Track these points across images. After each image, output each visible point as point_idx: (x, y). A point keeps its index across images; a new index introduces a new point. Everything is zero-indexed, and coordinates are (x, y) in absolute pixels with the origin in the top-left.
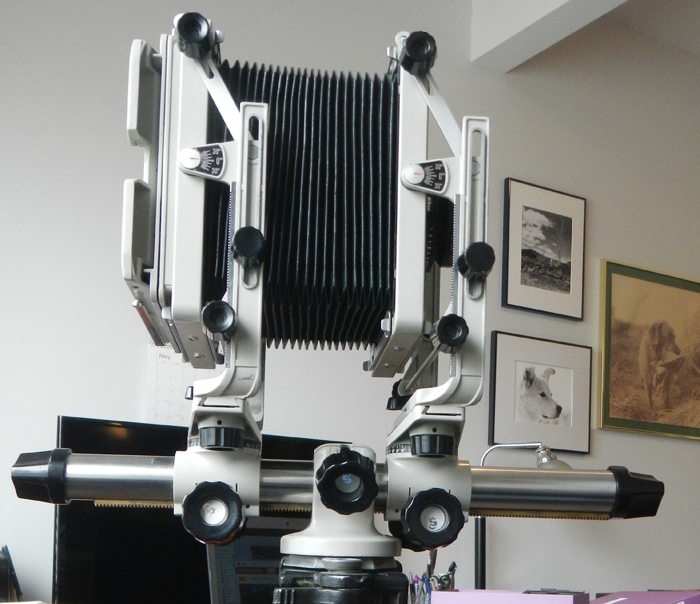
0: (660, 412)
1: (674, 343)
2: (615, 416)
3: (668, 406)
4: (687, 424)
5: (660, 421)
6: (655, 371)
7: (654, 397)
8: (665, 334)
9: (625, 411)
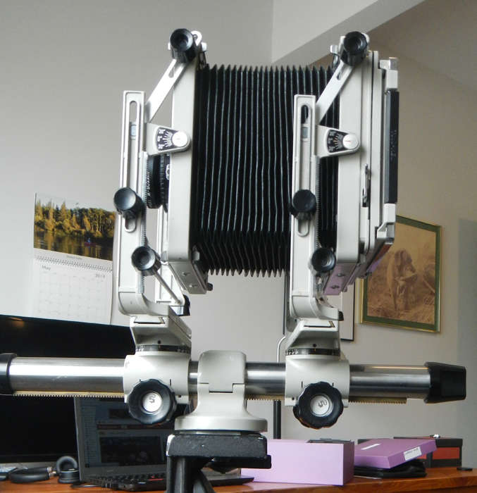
0: (402, 313)
1: (411, 265)
2: (371, 315)
3: (407, 308)
4: (420, 320)
5: (402, 318)
6: (398, 284)
7: (397, 302)
8: (405, 259)
9: (378, 311)
